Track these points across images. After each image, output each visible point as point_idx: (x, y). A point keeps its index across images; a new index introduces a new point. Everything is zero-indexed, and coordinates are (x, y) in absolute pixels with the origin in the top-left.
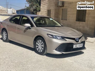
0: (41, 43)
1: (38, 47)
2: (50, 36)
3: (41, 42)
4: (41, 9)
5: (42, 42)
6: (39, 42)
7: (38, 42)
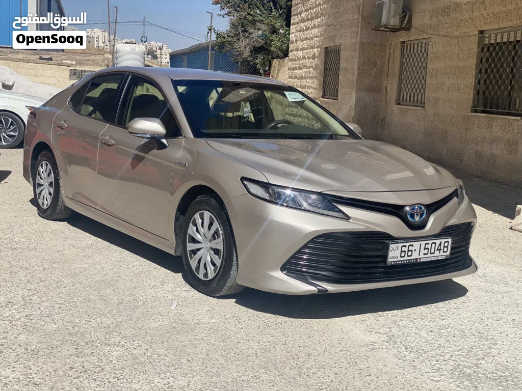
0: (209, 228)
1: (199, 250)
2: (254, 189)
3: (211, 224)
4: (291, 47)
5: (216, 225)
6: (203, 219)
7: (199, 221)
